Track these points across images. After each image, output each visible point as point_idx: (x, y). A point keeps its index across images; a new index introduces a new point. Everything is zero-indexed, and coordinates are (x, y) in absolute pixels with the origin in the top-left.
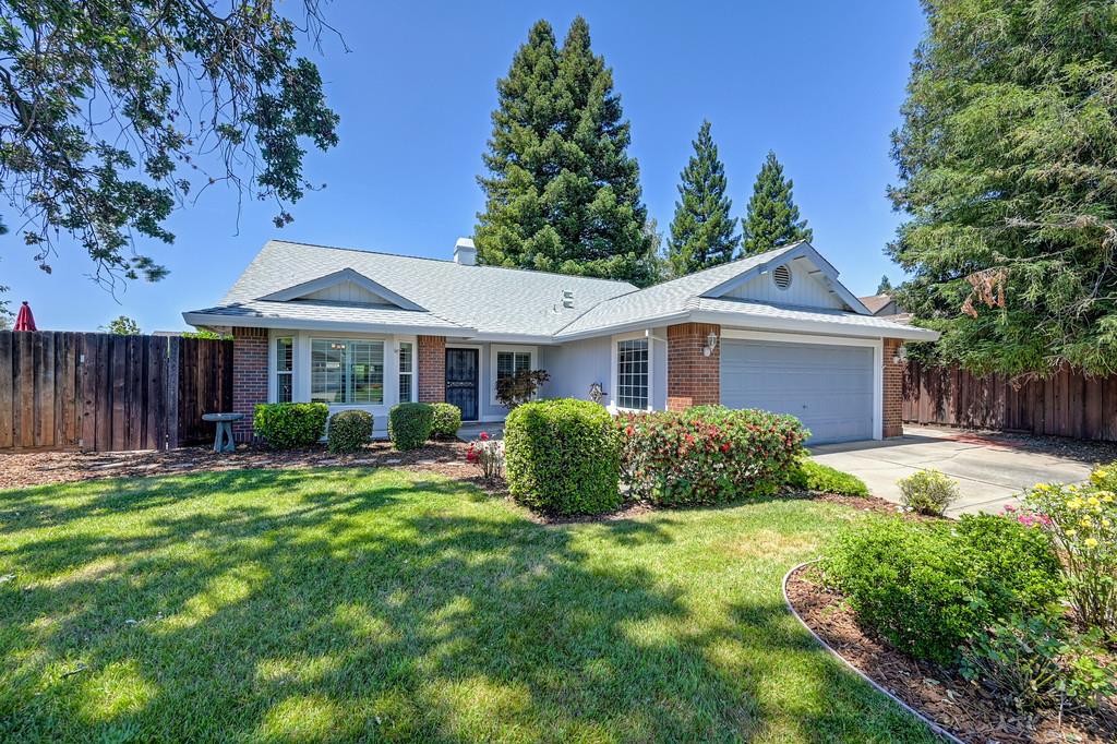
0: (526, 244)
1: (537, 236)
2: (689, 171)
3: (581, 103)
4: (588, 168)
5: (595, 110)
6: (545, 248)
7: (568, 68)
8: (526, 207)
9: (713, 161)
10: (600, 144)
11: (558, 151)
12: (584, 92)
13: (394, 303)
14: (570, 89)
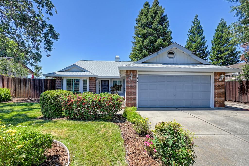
0: (140, 55)
1: (142, 53)
2: (191, 29)
3: (154, 19)
4: (155, 34)
5: (158, 20)
7: (151, 11)
8: (140, 47)
9: (199, 26)
10: (159, 28)
11: (148, 32)
12: (156, 16)
13: (83, 71)
14: (152, 16)
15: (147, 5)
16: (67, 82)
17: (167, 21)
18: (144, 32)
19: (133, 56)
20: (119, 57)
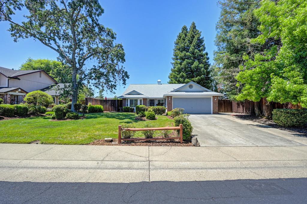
0: (178, 76)
1: (180, 74)
3: (191, 43)
4: (192, 58)
5: (194, 44)
6: (182, 77)
7: (189, 35)
8: (178, 68)
10: (195, 52)
11: (185, 55)
12: (192, 40)
13: (139, 94)
14: (189, 40)
15: (185, 29)
16: (130, 101)
17: (203, 44)
18: (182, 54)
19: (172, 77)
20: (160, 81)
